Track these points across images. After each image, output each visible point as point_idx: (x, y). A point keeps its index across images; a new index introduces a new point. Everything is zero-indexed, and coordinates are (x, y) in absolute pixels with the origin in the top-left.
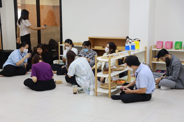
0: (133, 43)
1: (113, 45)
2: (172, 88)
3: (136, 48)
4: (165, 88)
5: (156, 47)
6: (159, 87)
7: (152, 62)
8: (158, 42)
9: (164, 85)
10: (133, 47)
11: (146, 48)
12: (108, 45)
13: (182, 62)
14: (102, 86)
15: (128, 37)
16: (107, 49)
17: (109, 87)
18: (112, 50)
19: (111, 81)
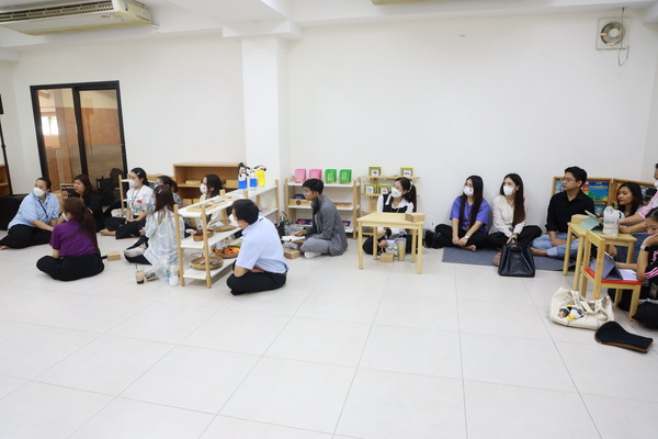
0: (252, 176)
1: (217, 180)
2: (323, 254)
3: (260, 183)
4: (313, 255)
5: (294, 179)
6: (302, 254)
7: (290, 207)
8: (297, 170)
9: (309, 250)
10: (254, 183)
11: (277, 181)
12: (205, 180)
13: (337, 204)
14: (193, 265)
15: (241, 165)
16: (203, 188)
17: (207, 266)
18: (212, 189)
19: (214, 251)
